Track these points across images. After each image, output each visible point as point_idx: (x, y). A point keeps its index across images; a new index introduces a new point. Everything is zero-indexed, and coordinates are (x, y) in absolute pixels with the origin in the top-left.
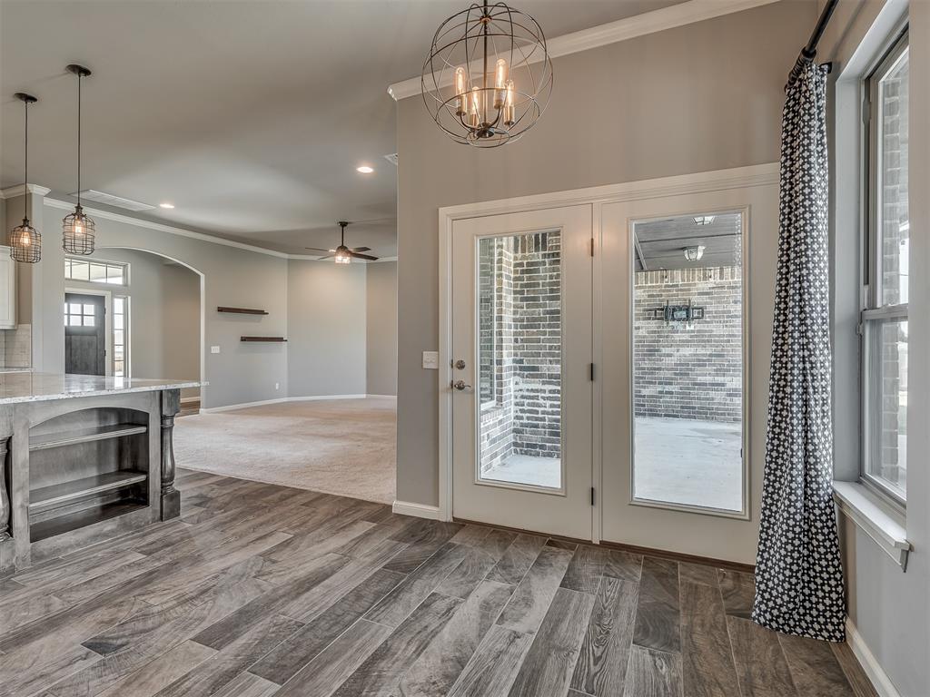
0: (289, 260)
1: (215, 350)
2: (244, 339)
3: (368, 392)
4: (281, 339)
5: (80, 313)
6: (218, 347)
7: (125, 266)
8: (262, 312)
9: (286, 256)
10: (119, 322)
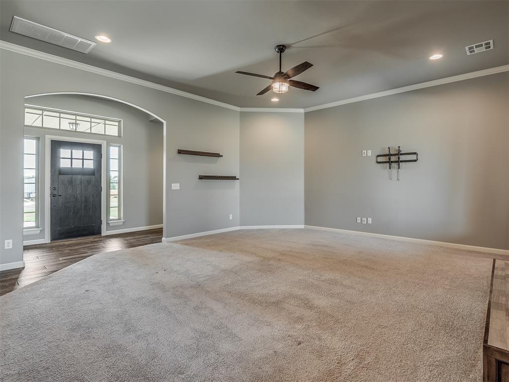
0: (241, 113)
1: (176, 186)
2: (201, 178)
3: (306, 223)
4: (234, 178)
5: (81, 158)
6: (178, 184)
7: (119, 122)
8: (218, 155)
9: (238, 109)
10: (114, 165)
